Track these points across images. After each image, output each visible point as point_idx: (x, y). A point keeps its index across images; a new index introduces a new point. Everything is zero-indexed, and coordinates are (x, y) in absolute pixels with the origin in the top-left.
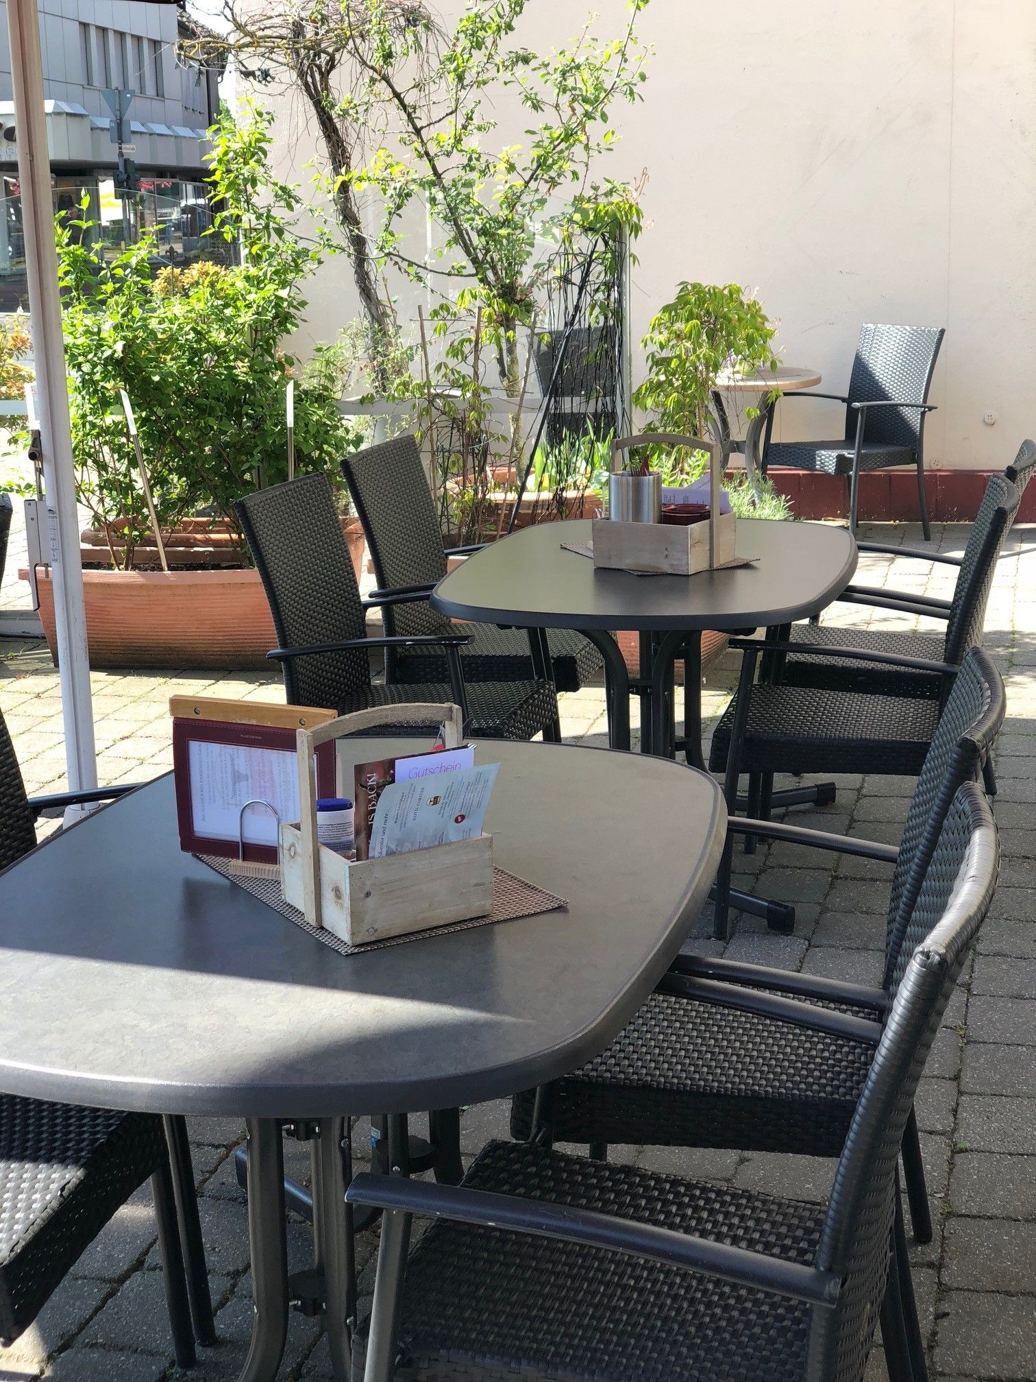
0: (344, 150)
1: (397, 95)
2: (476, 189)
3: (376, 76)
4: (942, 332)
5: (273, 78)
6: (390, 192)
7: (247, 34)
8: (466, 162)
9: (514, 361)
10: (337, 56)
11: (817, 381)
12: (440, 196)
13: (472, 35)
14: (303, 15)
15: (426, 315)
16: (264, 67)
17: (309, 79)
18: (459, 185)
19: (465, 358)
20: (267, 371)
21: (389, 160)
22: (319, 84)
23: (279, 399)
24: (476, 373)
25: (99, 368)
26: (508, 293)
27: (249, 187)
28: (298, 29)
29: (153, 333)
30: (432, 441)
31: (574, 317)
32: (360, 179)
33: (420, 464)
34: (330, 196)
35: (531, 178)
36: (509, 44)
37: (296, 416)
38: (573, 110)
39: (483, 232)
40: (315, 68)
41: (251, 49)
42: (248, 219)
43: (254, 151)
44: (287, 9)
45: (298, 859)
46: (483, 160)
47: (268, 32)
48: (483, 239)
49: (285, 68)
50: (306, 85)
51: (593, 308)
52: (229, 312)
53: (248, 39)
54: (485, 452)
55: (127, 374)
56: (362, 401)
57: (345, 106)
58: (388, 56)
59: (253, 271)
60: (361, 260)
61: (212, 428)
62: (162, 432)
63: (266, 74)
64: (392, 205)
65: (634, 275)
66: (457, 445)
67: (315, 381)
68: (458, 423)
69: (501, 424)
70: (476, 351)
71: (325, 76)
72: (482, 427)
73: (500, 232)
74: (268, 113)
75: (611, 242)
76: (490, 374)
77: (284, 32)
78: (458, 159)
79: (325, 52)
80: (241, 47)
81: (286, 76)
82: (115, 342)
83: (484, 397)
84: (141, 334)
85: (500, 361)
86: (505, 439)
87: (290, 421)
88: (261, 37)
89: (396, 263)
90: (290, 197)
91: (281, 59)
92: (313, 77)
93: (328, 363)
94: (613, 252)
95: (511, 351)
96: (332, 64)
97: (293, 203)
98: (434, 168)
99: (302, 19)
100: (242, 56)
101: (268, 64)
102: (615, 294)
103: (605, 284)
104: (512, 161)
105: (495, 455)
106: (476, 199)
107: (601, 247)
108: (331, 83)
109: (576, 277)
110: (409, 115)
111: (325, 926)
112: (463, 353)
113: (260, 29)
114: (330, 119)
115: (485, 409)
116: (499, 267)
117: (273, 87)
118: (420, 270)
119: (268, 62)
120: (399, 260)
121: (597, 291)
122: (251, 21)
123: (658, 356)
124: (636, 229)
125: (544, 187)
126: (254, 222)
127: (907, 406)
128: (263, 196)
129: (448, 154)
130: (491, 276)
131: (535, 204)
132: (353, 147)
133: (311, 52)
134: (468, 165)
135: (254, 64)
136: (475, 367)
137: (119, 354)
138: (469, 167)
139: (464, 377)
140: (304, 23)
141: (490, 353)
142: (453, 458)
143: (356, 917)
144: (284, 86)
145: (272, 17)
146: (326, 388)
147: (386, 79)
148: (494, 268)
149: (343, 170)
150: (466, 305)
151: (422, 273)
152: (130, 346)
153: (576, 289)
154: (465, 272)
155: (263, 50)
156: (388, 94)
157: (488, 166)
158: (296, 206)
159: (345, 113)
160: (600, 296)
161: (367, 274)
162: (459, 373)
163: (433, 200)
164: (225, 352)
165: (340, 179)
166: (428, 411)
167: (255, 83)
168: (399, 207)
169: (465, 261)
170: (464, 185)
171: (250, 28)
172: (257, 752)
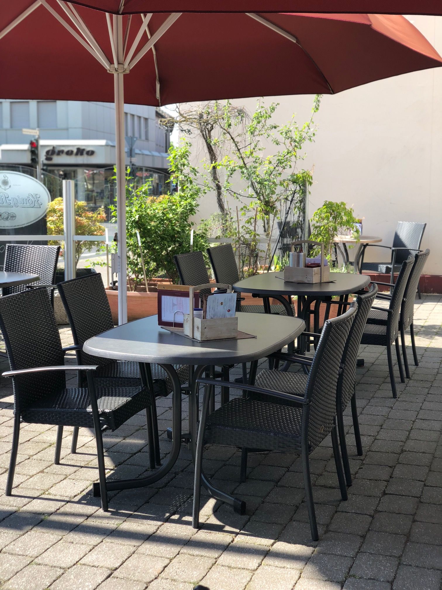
0: (215, 157)
1: (232, 138)
2: (258, 169)
3: (225, 132)
4: (425, 224)
5: (192, 133)
6: (229, 169)
7: (184, 117)
8: (254, 160)
9: (269, 227)
10: (214, 125)
11: (380, 241)
12: (245, 171)
13: (258, 119)
14: (203, 111)
15: (239, 209)
16: (189, 129)
17: (204, 133)
18: (252, 168)
19: (251, 224)
20: (185, 227)
21: (229, 159)
22: (207, 134)
23: (188, 236)
24: (255, 229)
25: (130, 224)
26: (267, 203)
27: (182, 167)
28: (201, 116)
29: (148, 214)
30: (239, 252)
31: (289, 211)
32: (219, 165)
33: (234, 259)
34: (209, 171)
35: (276, 166)
36: (270, 122)
37: (194, 241)
38: (291, 144)
39: (259, 183)
40: (206, 129)
41: (185, 122)
42: (181, 177)
43: (185, 155)
44: (198, 109)
45: (189, 322)
46: (260, 160)
47: (191, 117)
48: (259, 185)
49: (196, 129)
50: (203, 135)
51: (295, 208)
52: (174, 207)
53: (184, 119)
54: (257, 256)
55: (139, 226)
56: (217, 238)
57: (215, 142)
58: (230, 125)
59: (183, 194)
60: (219, 194)
61: (166, 245)
62: (149, 246)
63: (189, 131)
64: (229, 173)
65: (309, 199)
66: (248, 252)
67: (201, 231)
68: (248, 245)
69: (263, 246)
70: (255, 222)
71: (209, 132)
72: (257, 247)
73: (265, 183)
74: (190, 143)
75: (302, 187)
76: (260, 230)
77: (196, 117)
78: (252, 159)
79: (210, 124)
80: (181, 122)
81: (196, 132)
82: (136, 216)
83: (257, 237)
84: (144, 213)
85: (264, 227)
86: (264, 252)
87: (192, 243)
88: (188, 118)
89: (230, 193)
90: (195, 171)
91: (195, 126)
92: (205, 132)
93: (205, 225)
94: (302, 190)
95: (268, 223)
96: (212, 128)
97: (197, 173)
98: (244, 162)
99: (203, 113)
100: (182, 125)
101: (190, 128)
102: (302, 204)
103: (299, 201)
104: (270, 160)
105: (260, 257)
106: (257, 173)
107: (298, 188)
108: (212, 134)
109: (290, 198)
110: (236, 145)
111: (195, 338)
112: (251, 222)
113: (188, 116)
114: (211, 146)
115: (258, 241)
116: (264, 195)
117: (191, 136)
118: (238, 195)
119: (191, 127)
120: (231, 192)
121: (297, 203)
122: (185, 113)
123: (316, 225)
124: (311, 183)
125: (281, 169)
126: (183, 178)
127: (413, 250)
128: (186, 170)
129: (249, 158)
130: (262, 198)
131: (278, 175)
132: (218, 156)
133: (205, 124)
134: (255, 161)
135: (186, 127)
136: (255, 227)
137: (137, 219)
138: (255, 162)
139: (251, 230)
140: (203, 114)
141: (260, 223)
142: (246, 258)
143: (202, 334)
144: (196, 135)
145: (192, 112)
146: (204, 233)
147: (229, 133)
148: (263, 195)
149: (213, 162)
150: (253, 206)
151: (239, 196)
152: (140, 217)
153: (289, 202)
154: (253, 196)
155: (189, 123)
156: (229, 137)
157: (262, 162)
158: (197, 174)
159: (215, 144)
160: (298, 205)
161: (221, 199)
162: (249, 229)
163: (243, 173)
164: (171, 221)
165: (212, 165)
166: (238, 241)
167: (186, 134)
168: (231, 174)
169: (254, 193)
170: (254, 168)
171: (185, 115)
172: (179, 298)
